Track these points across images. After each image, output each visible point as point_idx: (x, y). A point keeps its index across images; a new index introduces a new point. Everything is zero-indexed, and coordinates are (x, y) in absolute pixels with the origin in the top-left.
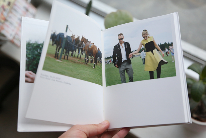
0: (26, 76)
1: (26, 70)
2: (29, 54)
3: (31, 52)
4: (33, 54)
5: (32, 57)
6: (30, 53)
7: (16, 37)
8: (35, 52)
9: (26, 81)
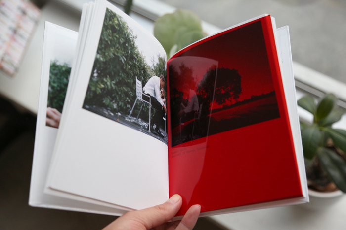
0: (48, 116)
1: (48, 106)
2: (54, 82)
3: (58, 79)
4: (61, 83)
5: (58, 86)
6: (56, 80)
7: (7, 58)
8: (63, 79)
9: (48, 124)
